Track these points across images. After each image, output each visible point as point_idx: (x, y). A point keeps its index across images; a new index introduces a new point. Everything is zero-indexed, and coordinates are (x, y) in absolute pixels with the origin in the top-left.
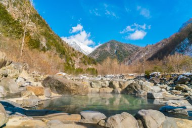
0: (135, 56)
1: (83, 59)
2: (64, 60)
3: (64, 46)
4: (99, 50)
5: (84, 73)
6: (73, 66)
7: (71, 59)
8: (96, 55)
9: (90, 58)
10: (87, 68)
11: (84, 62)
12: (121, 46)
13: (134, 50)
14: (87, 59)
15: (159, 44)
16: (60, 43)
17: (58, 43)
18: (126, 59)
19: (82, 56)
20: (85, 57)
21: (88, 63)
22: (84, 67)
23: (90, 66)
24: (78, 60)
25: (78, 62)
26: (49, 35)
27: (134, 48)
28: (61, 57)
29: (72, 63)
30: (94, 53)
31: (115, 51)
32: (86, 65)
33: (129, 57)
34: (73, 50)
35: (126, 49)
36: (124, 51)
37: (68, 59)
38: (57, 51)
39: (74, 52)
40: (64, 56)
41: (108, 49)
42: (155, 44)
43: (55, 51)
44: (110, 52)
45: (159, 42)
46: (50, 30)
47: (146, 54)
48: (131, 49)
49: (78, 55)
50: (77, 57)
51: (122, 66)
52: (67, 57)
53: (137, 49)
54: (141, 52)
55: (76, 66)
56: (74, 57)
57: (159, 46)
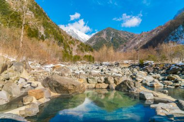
0: (130, 43)
1: (81, 46)
2: (62, 48)
3: (62, 34)
4: (96, 37)
5: (81, 60)
6: (71, 53)
7: (68, 47)
8: (93, 43)
9: (87, 46)
10: (85, 55)
11: (81, 49)
12: (117, 33)
13: (130, 37)
14: (84, 47)
15: (154, 31)
16: (57, 31)
17: (56, 31)
18: (122, 46)
19: (79, 43)
20: (82, 44)
21: (86, 50)
22: (81, 55)
23: (87, 54)
24: (75, 48)
25: (76, 49)
26: (47, 23)
27: (130, 35)
28: (59, 44)
29: (70, 50)
30: (91, 40)
31: (111, 38)
32: (83, 52)
33: (124, 44)
34: (71, 38)
35: (122, 36)
36: (120, 38)
37: (66, 46)
38: (55, 39)
39: (71, 40)
40: (62, 44)
41: (104, 36)
42: (149, 31)
43: (53, 39)
44: (106, 39)
45: (154, 29)
46: (47, 19)
47: (141, 40)
48: (126, 36)
49: (76, 42)
50: (74, 45)
51: (118, 53)
52: (64, 45)
53: (132, 36)
54: (136, 39)
55: (74, 54)
56: (72, 45)
57: (154, 33)
